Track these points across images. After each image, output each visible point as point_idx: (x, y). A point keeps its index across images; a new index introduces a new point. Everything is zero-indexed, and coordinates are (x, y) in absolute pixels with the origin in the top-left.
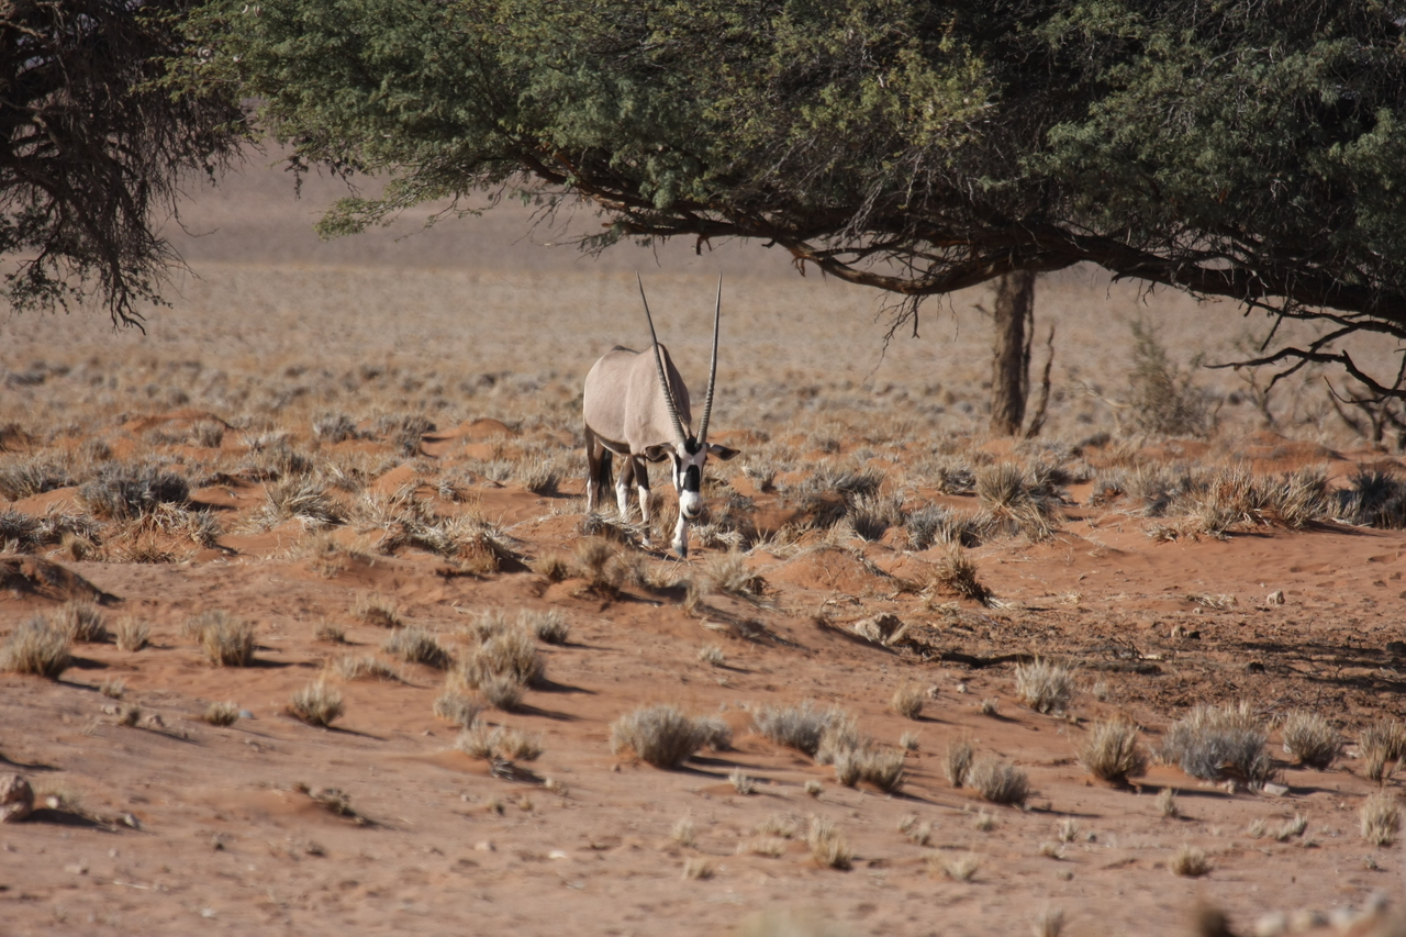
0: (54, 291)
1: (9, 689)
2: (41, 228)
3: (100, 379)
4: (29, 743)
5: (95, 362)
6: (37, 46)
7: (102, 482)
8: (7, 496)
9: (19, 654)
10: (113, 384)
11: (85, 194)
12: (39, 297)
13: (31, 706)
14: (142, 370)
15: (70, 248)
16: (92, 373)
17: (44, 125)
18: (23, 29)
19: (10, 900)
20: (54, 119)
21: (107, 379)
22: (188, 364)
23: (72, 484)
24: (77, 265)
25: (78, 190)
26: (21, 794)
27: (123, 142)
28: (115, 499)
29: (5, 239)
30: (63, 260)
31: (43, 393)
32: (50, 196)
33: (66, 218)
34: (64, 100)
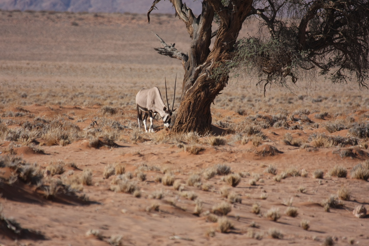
0: (343, 78)
1: (355, 183)
2: (340, 61)
3: (336, 100)
4: (362, 197)
5: (334, 96)
6: (339, 14)
7: (355, 128)
9: (357, 174)
10: (340, 101)
11: (352, 52)
12: (339, 80)
13: (361, 187)
14: (347, 98)
15: (348, 67)
16: (334, 99)
17: (342, 34)
18: (337, 9)
19: (364, 238)
20: (344, 33)
21: (338, 100)
22: (359, 96)
23: (346, 128)
24: (350, 71)
25: (350, 51)
26: (363, 211)
27: (362, 39)
28: (358, 132)
29: (331, 64)
30: (346, 70)
31: (322, 104)
32: (342, 53)
33: (347, 59)
34: (347, 28)
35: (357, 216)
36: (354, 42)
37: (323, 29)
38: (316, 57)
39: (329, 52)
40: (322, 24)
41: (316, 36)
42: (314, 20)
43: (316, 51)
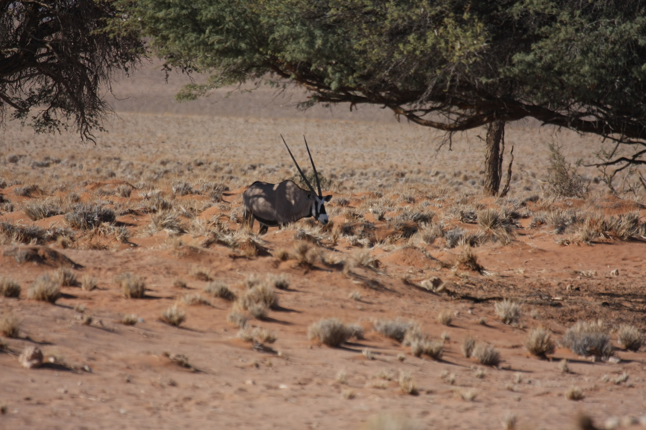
0: (55, 124)
1: (32, 308)
2: (49, 95)
3: (75, 165)
4: (41, 332)
5: (73, 157)
6: (48, 12)
7: (75, 213)
8: (32, 219)
9: (37, 291)
10: (81, 167)
11: (69, 80)
12: (47, 127)
13: (42, 316)
14: (94, 161)
15: (62, 105)
16: (71, 162)
17: (51, 48)
18: (42, 4)
19: (32, 404)
20: (55, 45)
21: (78, 165)
22: (115, 159)
23: (62, 213)
24: (65, 113)
25: (66, 78)
26: (38, 356)
27: (87, 56)
28: (81, 220)
29: (32, 100)
30: (59, 110)
31: (49, 171)
32: (53, 81)
33: (60, 91)
34: (60, 37)
35: (26, 364)
36: (73, 62)
37: (19, 38)
38: (6, 87)
39: (29, 79)
40: (17, 29)
41: (5, 50)
42: (3, 22)
43: (6, 75)
